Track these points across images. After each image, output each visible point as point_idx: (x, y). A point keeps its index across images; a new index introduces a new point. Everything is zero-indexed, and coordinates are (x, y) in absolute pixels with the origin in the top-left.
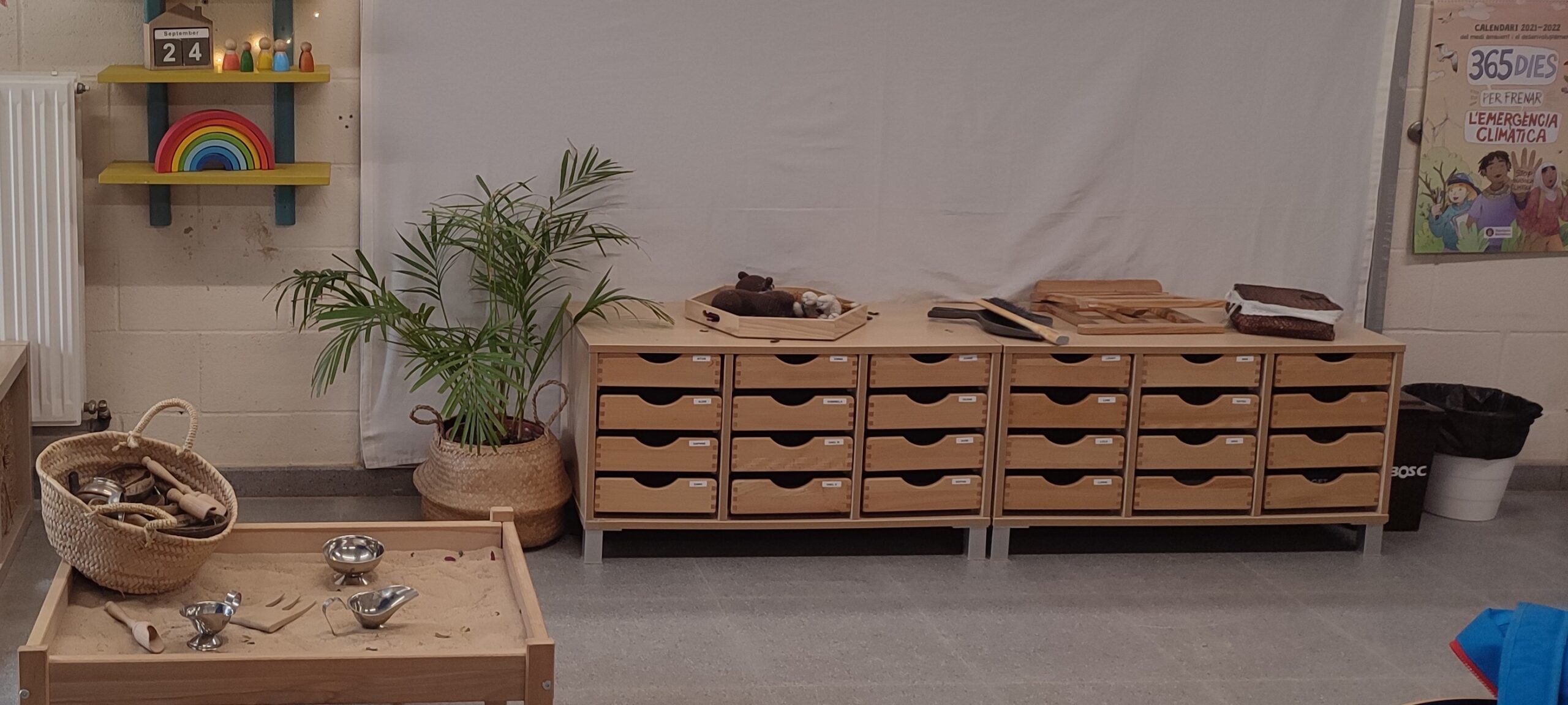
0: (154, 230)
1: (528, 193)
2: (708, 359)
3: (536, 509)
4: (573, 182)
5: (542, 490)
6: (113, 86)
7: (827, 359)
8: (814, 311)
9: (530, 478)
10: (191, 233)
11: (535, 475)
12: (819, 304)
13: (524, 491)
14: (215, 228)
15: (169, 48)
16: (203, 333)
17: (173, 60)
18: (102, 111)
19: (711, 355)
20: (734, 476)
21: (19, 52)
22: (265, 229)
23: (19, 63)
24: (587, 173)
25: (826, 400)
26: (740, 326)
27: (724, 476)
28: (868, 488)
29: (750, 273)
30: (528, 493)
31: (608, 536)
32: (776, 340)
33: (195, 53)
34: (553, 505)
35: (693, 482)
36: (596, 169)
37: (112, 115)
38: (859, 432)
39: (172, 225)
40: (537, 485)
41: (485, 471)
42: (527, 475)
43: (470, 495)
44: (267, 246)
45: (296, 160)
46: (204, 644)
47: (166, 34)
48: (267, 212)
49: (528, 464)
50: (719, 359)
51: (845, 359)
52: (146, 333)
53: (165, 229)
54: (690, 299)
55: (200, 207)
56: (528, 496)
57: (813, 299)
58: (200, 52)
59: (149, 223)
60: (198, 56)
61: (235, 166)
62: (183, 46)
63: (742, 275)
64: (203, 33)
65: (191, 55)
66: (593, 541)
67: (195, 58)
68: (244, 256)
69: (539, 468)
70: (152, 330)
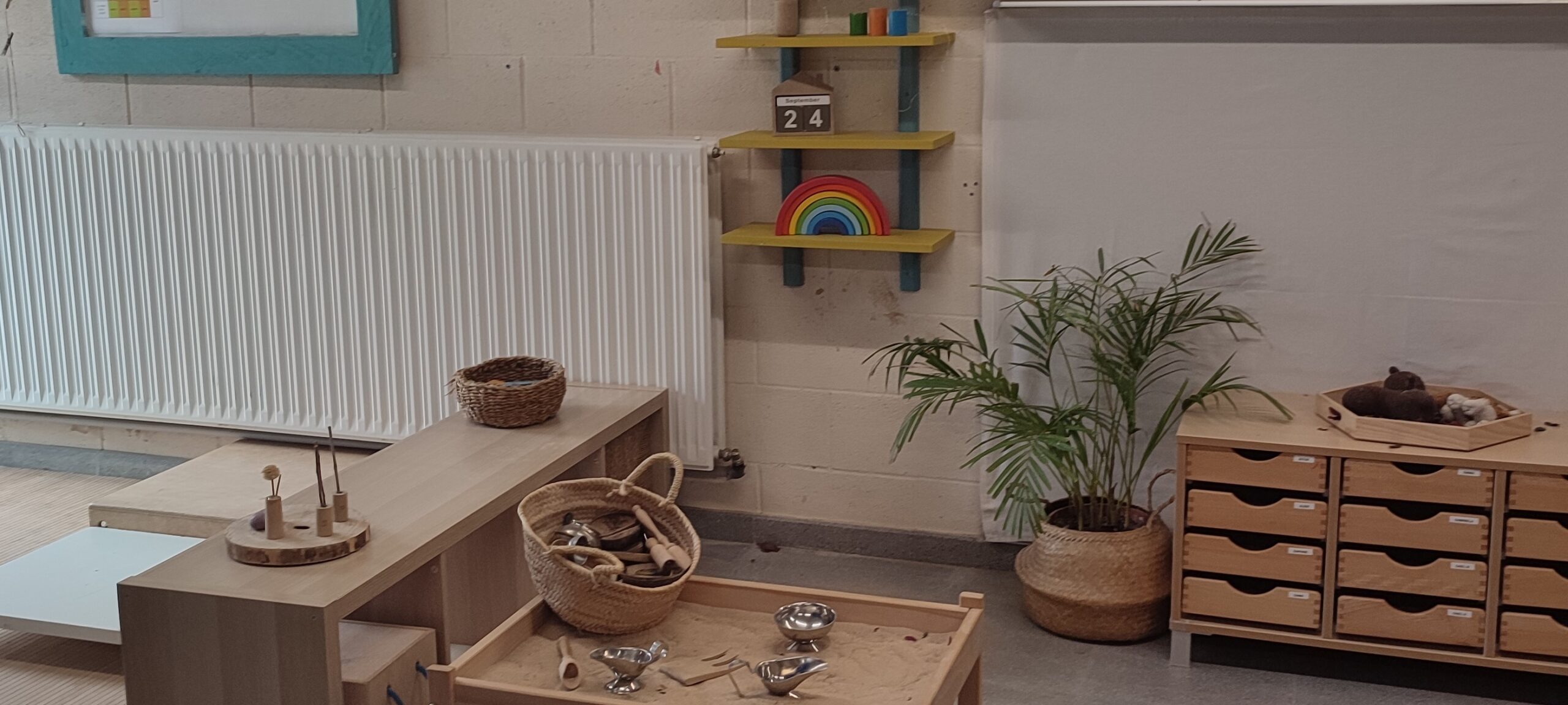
0: (788, 289)
1: (1149, 268)
2: (1312, 460)
3: (1123, 602)
4: (1198, 260)
5: (1133, 583)
6: (753, 151)
7: (1454, 471)
8: (1460, 417)
9: (1119, 569)
10: (822, 294)
11: (1125, 567)
12: (1464, 408)
13: (1113, 582)
14: (844, 290)
15: (791, 115)
16: (833, 392)
17: (794, 126)
18: (743, 174)
19: (1316, 456)
20: (1340, 591)
21: (671, 118)
22: (891, 294)
23: (671, 128)
24: (1215, 251)
25: (1454, 518)
26: (1358, 427)
27: (1329, 590)
28: (1506, 623)
29: (1402, 368)
30: (1117, 584)
31: (1195, 638)
32: (1398, 445)
33: (816, 120)
34: (1145, 600)
35: (1293, 593)
36: (1226, 247)
37: (752, 178)
38: (1495, 557)
39: (803, 287)
40: (1127, 577)
41: (1072, 556)
42: (1116, 566)
43: (1057, 580)
44: (893, 311)
45: (922, 225)
46: (622, 686)
47: (788, 101)
48: (894, 276)
49: (1119, 554)
50: (1324, 461)
51: (1477, 473)
52: (783, 388)
53: (796, 289)
54: (1321, 393)
55: (831, 269)
56: (1116, 587)
57: (1459, 402)
58: (821, 119)
59: (782, 283)
60: (819, 123)
61: (851, 231)
62: (804, 113)
63: (1393, 370)
64: (825, 100)
65: (812, 122)
66: (1181, 643)
67: (815, 125)
68: (872, 319)
69: (1131, 560)
70: (788, 386)
